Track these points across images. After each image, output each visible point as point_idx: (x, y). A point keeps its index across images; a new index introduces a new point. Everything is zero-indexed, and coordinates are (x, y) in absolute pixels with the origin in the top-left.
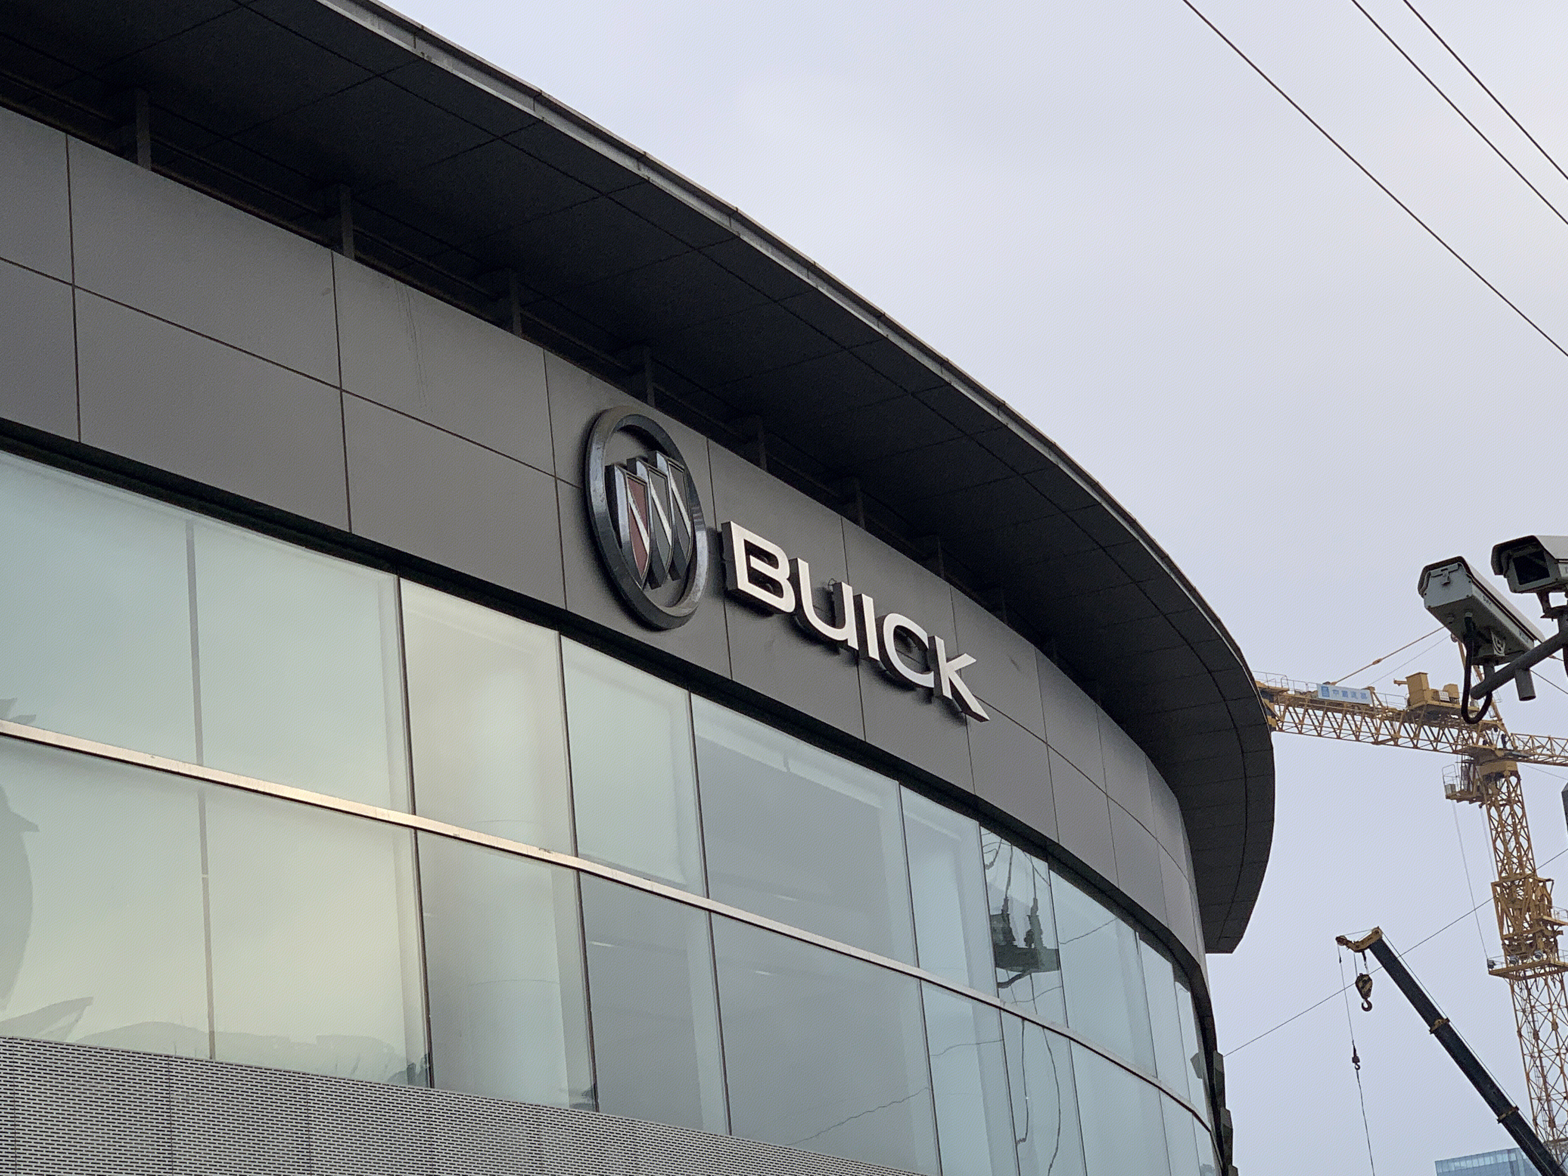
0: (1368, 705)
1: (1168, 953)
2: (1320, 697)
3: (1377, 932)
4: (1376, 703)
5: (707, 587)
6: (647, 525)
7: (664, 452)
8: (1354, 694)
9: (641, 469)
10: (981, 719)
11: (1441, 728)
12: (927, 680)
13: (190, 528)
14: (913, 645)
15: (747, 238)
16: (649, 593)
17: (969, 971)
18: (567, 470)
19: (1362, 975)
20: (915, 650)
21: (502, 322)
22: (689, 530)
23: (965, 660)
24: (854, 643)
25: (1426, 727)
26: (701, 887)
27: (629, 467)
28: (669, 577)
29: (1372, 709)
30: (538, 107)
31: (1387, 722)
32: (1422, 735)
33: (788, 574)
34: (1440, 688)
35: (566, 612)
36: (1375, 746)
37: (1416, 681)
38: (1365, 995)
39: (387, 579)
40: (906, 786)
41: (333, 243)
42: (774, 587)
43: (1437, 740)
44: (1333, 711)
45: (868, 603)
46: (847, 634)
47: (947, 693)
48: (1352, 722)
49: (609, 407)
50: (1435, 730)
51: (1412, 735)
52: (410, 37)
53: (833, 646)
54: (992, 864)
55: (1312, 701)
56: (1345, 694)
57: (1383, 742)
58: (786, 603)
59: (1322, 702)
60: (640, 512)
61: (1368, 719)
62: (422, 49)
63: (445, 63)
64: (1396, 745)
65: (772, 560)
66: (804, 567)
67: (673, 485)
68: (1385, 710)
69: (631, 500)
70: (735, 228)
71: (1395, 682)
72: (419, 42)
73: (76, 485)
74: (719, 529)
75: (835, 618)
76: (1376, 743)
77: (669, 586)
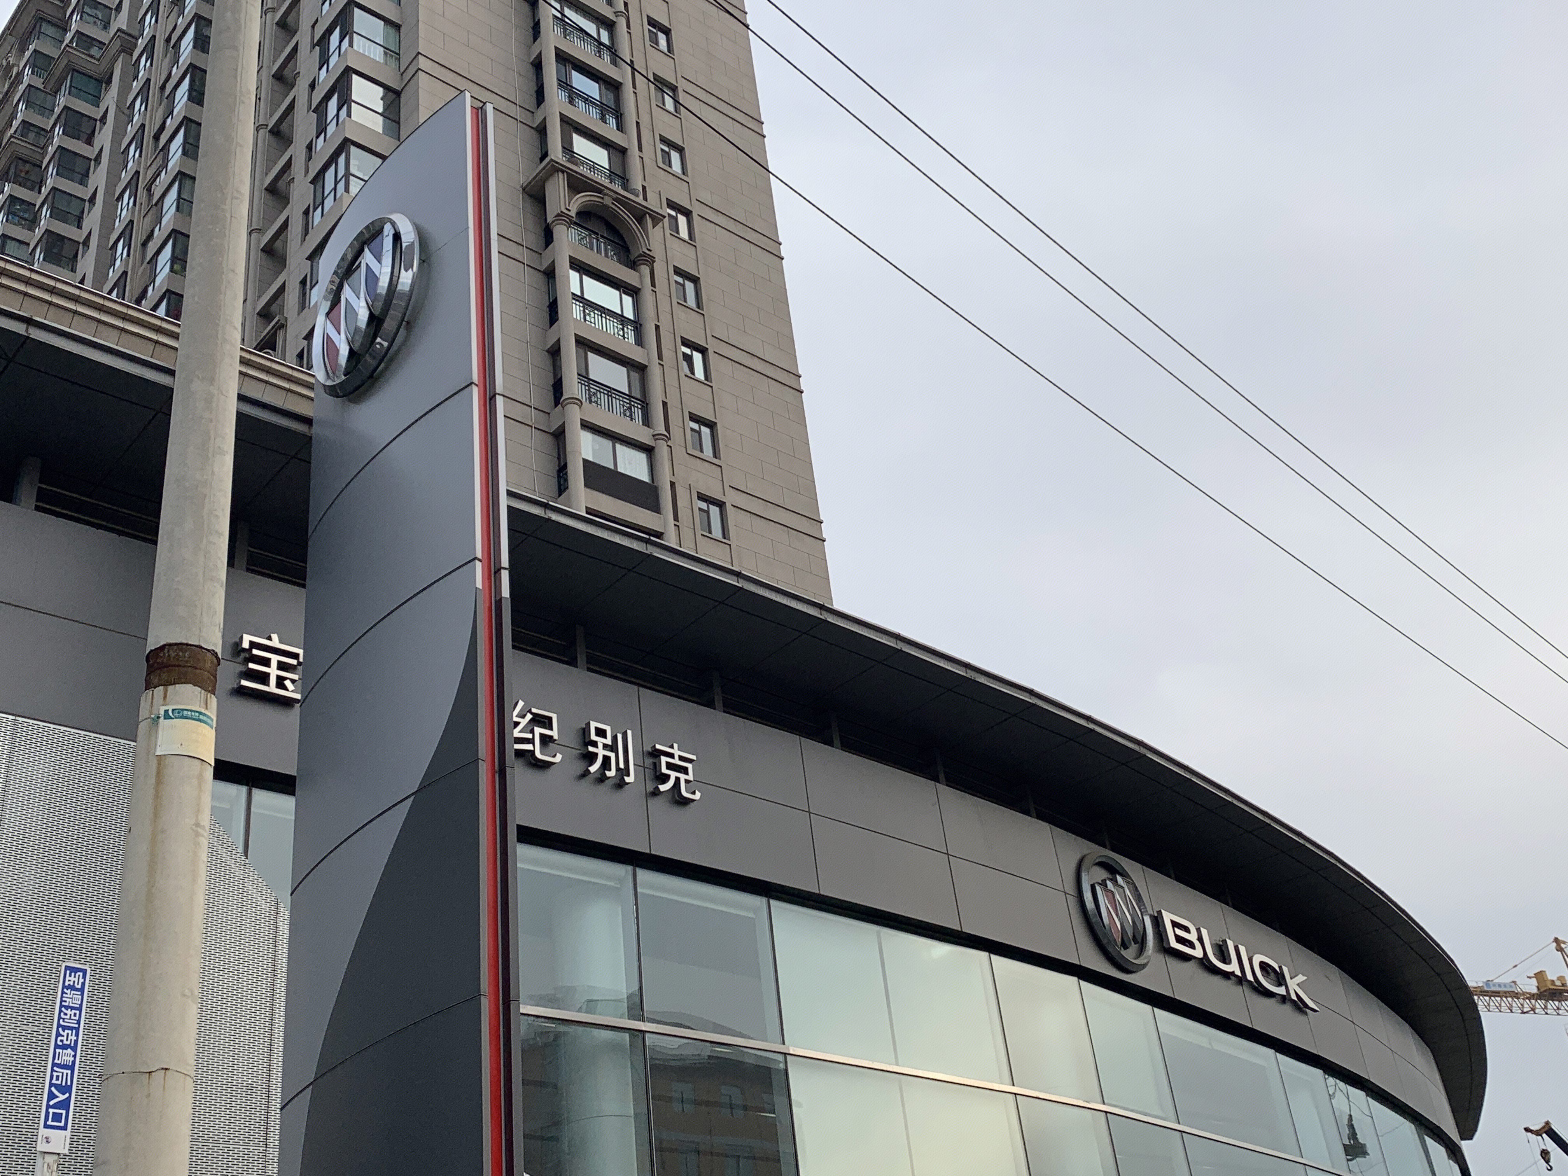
0: (1514, 992)
1: (1441, 1142)
2: (1486, 989)
3: (1547, 1123)
4: (1519, 990)
5: (1154, 947)
6: (1117, 915)
7: (1121, 875)
8: (1505, 986)
9: (1110, 884)
10: (1314, 1011)
11: (1559, 1001)
12: (1281, 991)
13: (879, 936)
14: (1270, 971)
15: (1150, 755)
16: (1123, 952)
17: (1330, 1159)
18: (1070, 888)
19: (1543, 1150)
20: (1272, 974)
21: (1026, 812)
22: (1140, 916)
23: (1301, 978)
24: (1238, 973)
25: (1551, 1002)
26: (1174, 1117)
27: (1103, 884)
28: (1132, 943)
29: (1517, 993)
30: (1033, 698)
31: (1527, 1001)
32: (1549, 1006)
33: (1196, 937)
34: (1555, 978)
35: (1080, 966)
36: (1523, 1015)
37: (1540, 976)
38: (1547, 1162)
39: (984, 955)
40: (1280, 1053)
41: (936, 779)
42: (1191, 945)
43: (1558, 1009)
44: (1494, 996)
45: (1242, 949)
46: (1233, 967)
47: (1294, 997)
48: (1507, 1002)
49: (1087, 852)
50: (1557, 1003)
51: (1543, 1007)
52: (964, 669)
53: (1227, 975)
54: (1334, 1093)
55: (1481, 992)
56: (1500, 986)
57: (1527, 1012)
58: (1198, 953)
59: (1487, 992)
60: (1112, 908)
61: (1516, 1000)
62: (970, 674)
63: (982, 680)
64: (1535, 1013)
65: (1187, 930)
66: (1204, 932)
67: (1128, 892)
68: (1524, 994)
69: (1107, 902)
70: (1143, 751)
71: (1528, 977)
72: (969, 671)
73: (820, 917)
74: (1156, 915)
75: (1226, 960)
76: (1523, 1013)
77: (1134, 948)
